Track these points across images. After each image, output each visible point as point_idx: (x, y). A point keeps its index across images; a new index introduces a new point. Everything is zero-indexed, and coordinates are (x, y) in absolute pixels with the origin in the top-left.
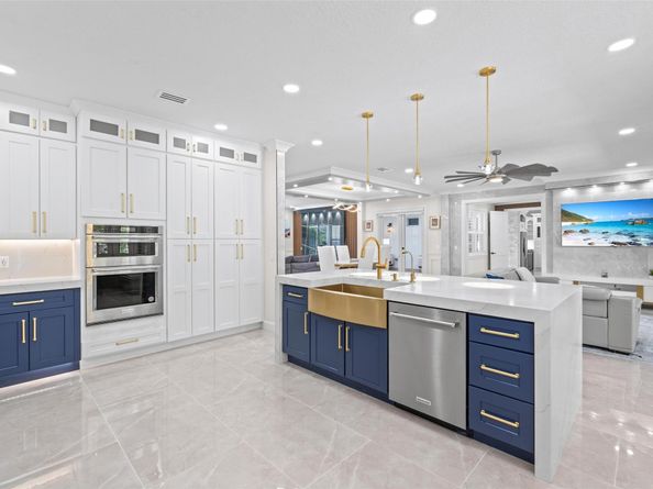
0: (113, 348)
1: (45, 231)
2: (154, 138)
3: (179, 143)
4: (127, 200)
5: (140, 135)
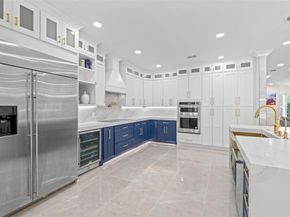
2: (197, 70)
3: (207, 69)
4: (188, 94)
5: (193, 71)
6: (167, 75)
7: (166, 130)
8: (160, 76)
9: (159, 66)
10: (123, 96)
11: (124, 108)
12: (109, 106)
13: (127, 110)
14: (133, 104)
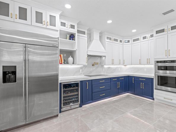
0: (163, 99)
1: (149, 63)
6: (144, 38)
7: (142, 86)
8: (138, 39)
9: (134, 31)
10: (104, 58)
11: (105, 66)
12: (93, 65)
13: (109, 68)
14: (113, 64)
